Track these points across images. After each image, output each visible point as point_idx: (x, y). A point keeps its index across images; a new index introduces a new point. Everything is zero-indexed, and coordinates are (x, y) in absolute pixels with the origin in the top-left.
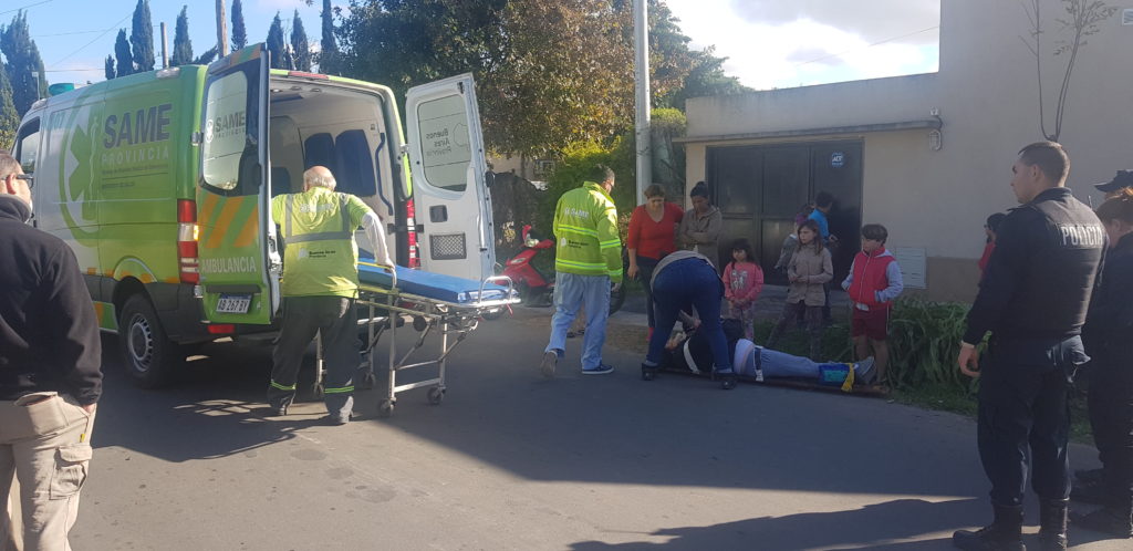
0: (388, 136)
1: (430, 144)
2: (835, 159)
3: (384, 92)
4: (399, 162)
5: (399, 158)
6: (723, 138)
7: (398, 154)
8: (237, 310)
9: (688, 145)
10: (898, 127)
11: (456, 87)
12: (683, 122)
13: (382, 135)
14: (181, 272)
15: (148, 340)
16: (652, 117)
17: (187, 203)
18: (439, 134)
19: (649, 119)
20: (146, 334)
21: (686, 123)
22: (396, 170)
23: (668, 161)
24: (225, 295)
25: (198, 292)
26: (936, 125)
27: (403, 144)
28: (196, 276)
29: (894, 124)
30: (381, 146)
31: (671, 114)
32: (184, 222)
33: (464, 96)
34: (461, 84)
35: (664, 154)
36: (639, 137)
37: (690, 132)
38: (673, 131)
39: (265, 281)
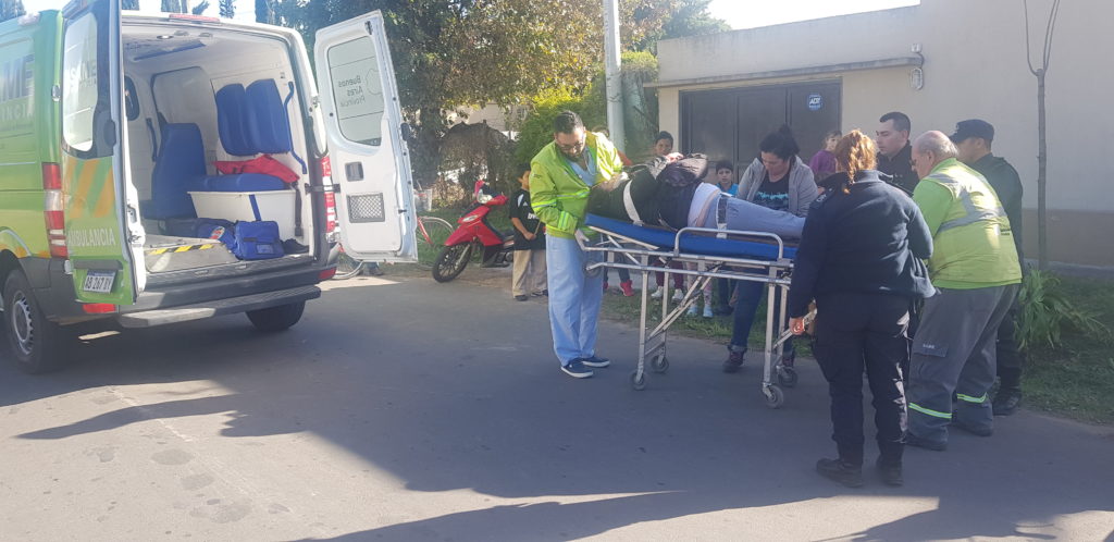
0: (297, 85)
1: (342, 93)
2: (812, 102)
3: (291, 37)
4: (311, 114)
5: (311, 110)
6: (694, 82)
7: (309, 105)
8: (102, 290)
9: (661, 91)
10: (877, 65)
11: (364, 27)
12: (655, 66)
13: (291, 84)
14: (51, 245)
15: (29, 321)
16: (623, 61)
17: (53, 167)
18: (352, 82)
19: (619, 63)
20: (27, 313)
21: (658, 67)
22: (308, 124)
23: (640, 108)
24: (92, 271)
25: (68, 267)
26: (917, 63)
27: (314, 93)
28: (64, 248)
29: (874, 62)
30: (290, 96)
31: (642, 58)
32: (52, 189)
33: (373, 37)
34: (368, 23)
35: (636, 100)
36: (609, 83)
37: (662, 77)
38: (645, 75)
39: (126, 256)
